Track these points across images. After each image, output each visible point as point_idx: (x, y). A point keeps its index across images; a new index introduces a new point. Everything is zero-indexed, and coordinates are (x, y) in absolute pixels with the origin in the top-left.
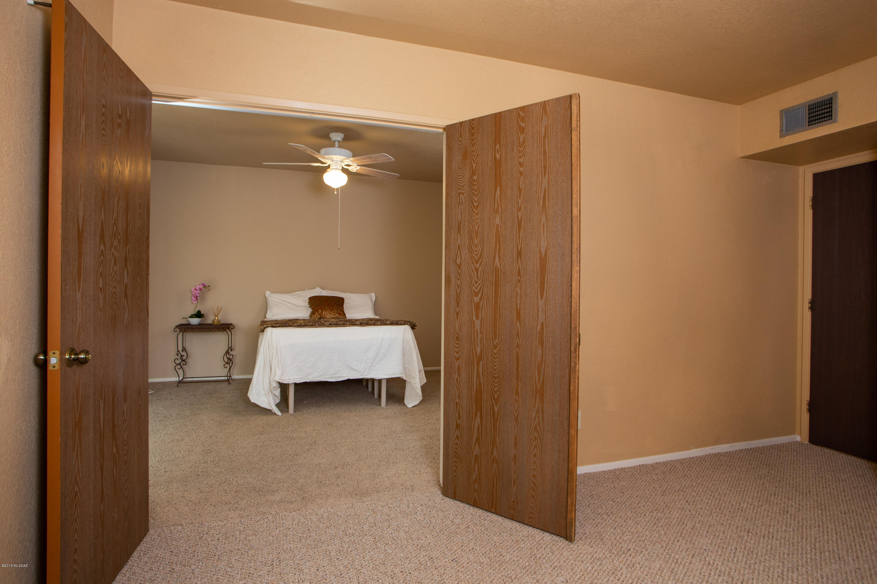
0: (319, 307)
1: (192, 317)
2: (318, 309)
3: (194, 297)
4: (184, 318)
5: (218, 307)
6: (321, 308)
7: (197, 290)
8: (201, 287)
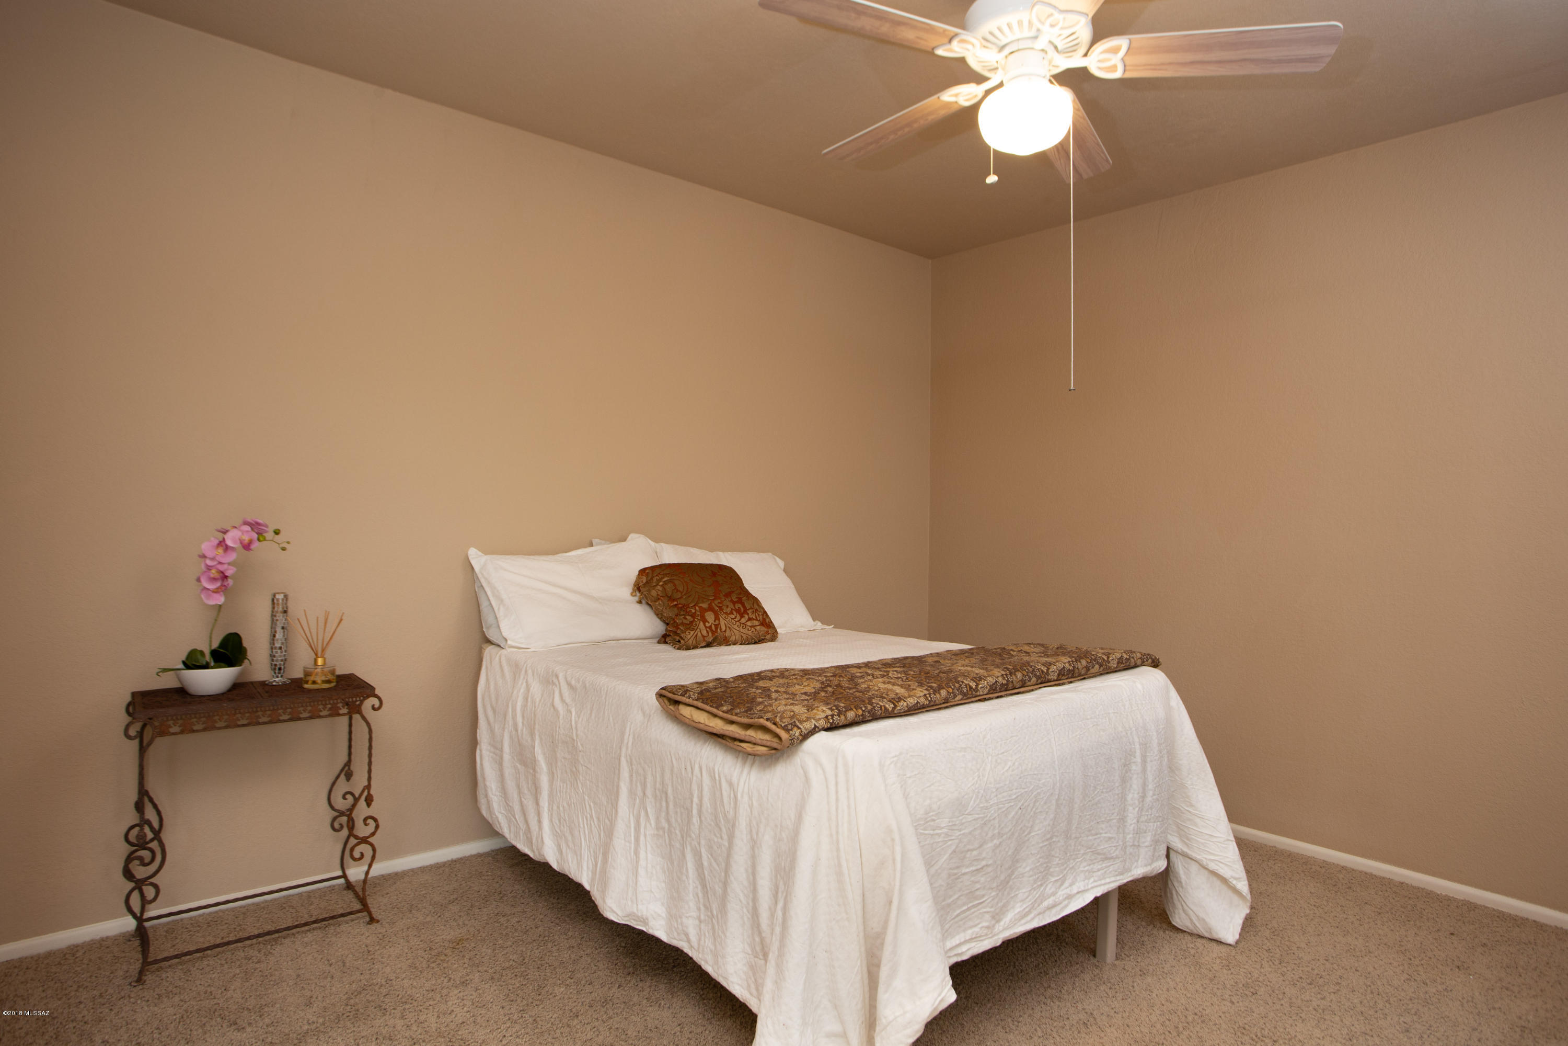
0: (705, 606)
1: (193, 662)
2: (703, 611)
3: (214, 580)
4: (165, 670)
5: (327, 615)
6: (710, 609)
7: (227, 548)
8: (246, 538)
